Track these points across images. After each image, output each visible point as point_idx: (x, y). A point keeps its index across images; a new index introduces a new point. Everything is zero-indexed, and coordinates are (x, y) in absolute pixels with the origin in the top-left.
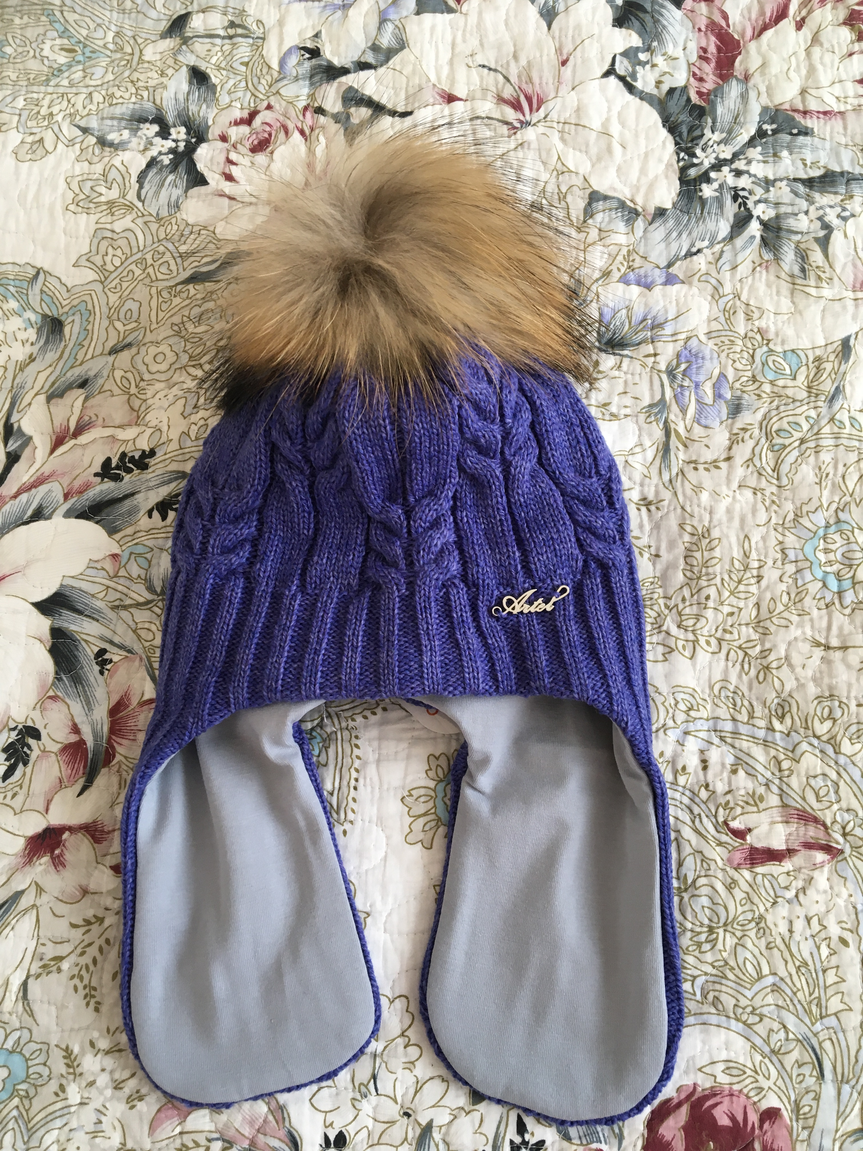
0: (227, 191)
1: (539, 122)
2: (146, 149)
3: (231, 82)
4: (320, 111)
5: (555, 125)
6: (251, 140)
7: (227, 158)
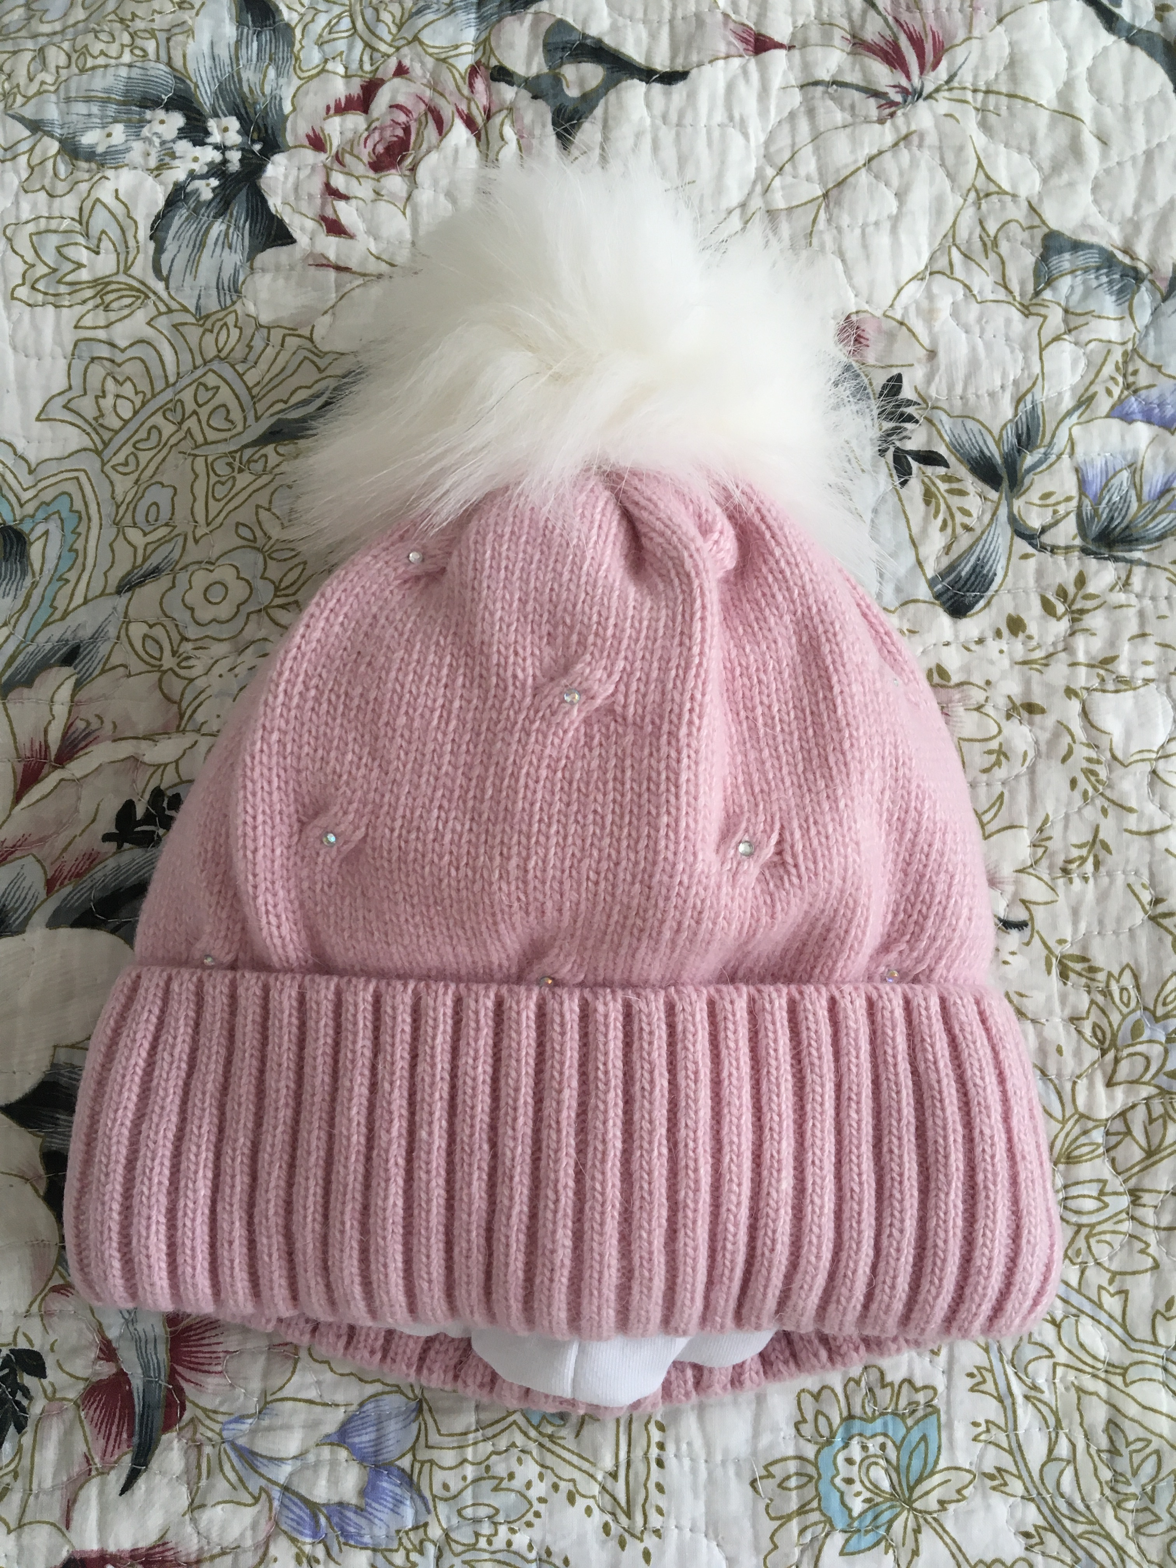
0: (332, 257)
1: (937, 90)
2: (161, 167)
3: (322, 20)
4: (502, 74)
5: (969, 96)
6: (370, 144)
7: (327, 185)
